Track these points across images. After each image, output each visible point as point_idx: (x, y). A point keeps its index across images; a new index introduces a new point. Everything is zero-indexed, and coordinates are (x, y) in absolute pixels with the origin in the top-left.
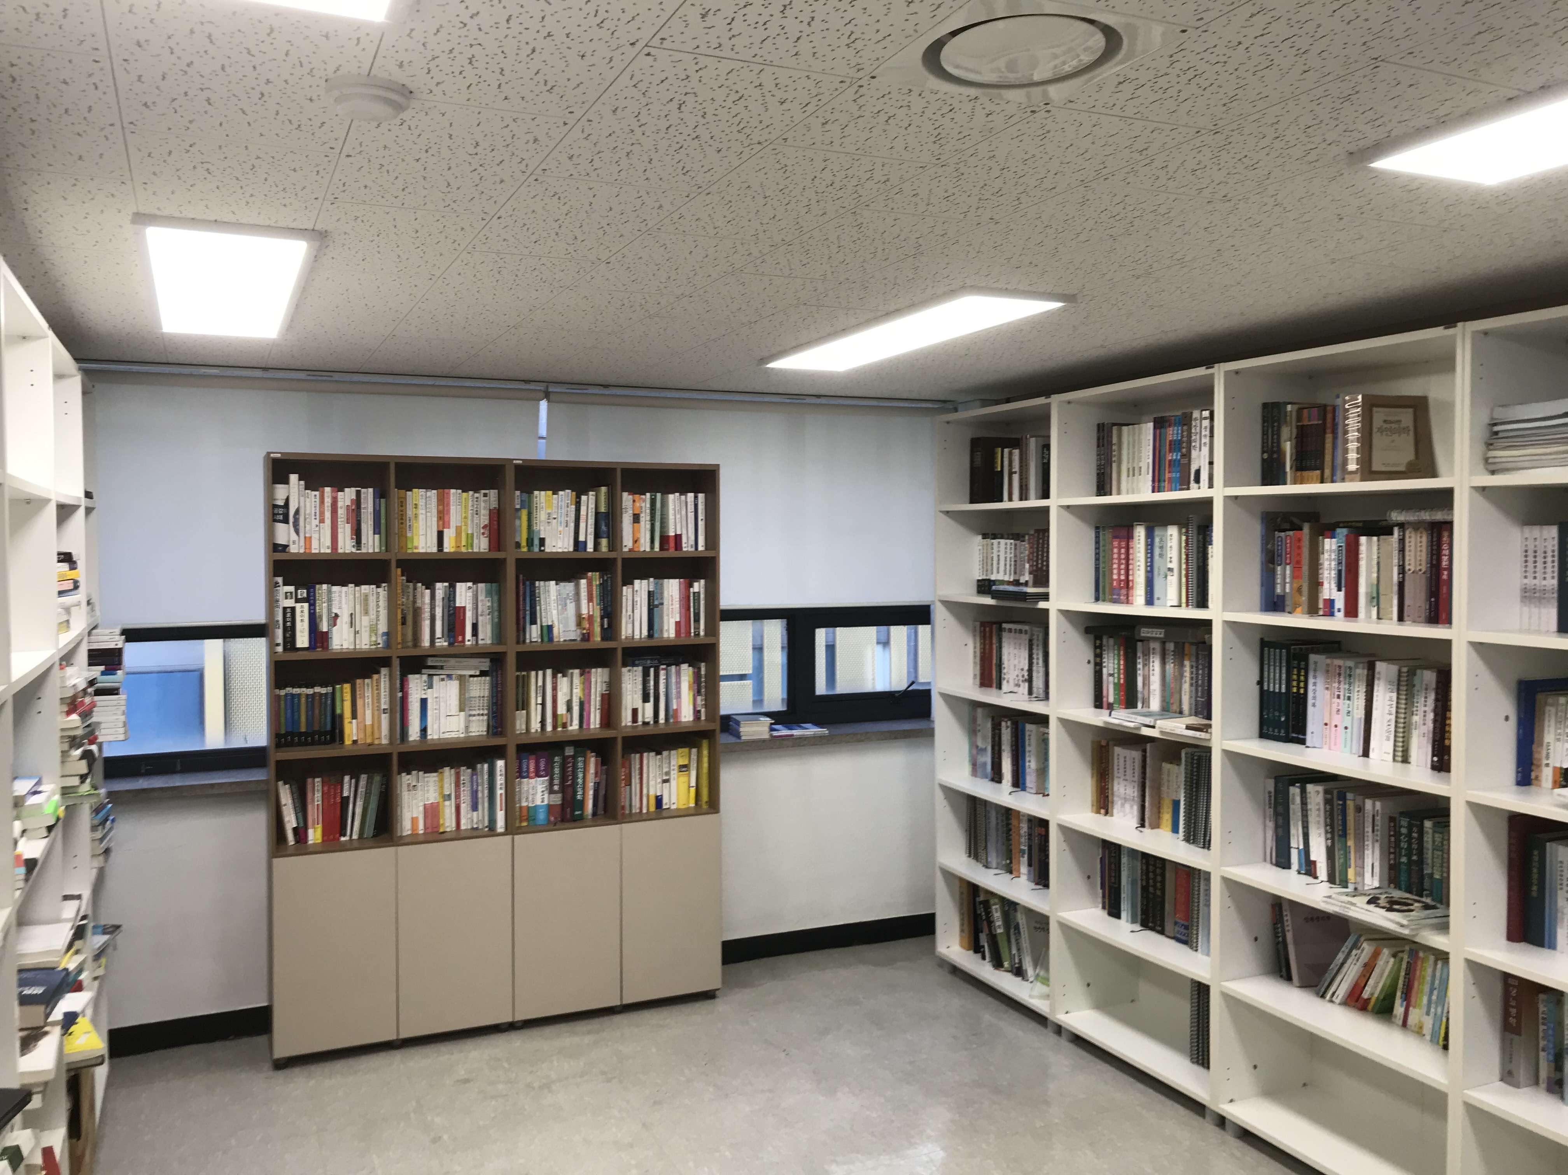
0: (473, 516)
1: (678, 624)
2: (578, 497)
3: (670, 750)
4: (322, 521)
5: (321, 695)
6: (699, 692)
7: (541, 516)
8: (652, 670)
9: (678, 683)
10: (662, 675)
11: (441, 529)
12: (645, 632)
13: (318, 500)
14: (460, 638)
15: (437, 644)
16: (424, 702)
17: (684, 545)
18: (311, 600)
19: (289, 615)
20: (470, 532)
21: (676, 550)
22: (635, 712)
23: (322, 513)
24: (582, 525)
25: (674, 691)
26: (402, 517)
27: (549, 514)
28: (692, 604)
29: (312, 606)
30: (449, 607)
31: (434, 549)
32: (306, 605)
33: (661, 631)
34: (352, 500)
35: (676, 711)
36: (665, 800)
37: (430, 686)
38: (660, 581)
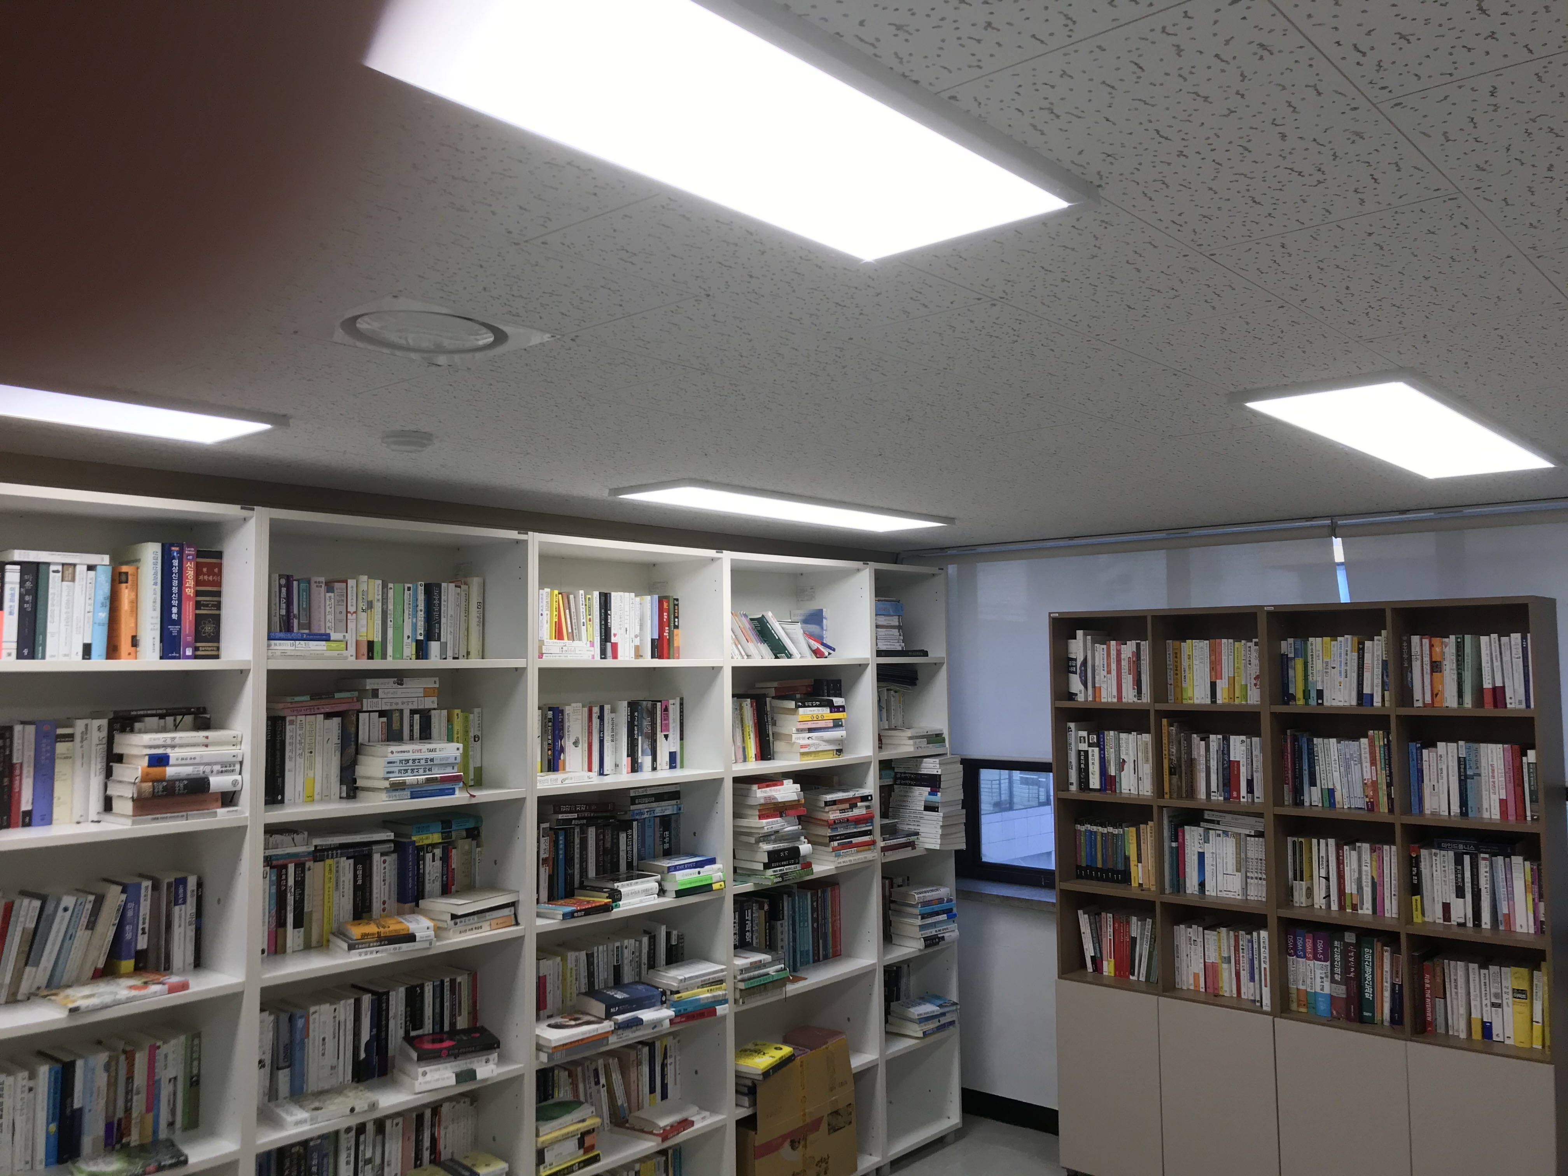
0: (1245, 666)
1: (1503, 803)
2: (1361, 644)
3: (1501, 965)
4: (1109, 672)
5: (1113, 835)
6: (1541, 896)
7: (1317, 665)
8: (1467, 859)
9: (1509, 882)
10: (1484, 867)
11: (1213, 680)
12: (1456, 809)
13: (1105, 653)
14: (1235, 794)
15: (1212, 798)
16: (1201, 856)
17: (1508, 701)
18: (1100, 745)
19: (1082, 758)
20: (1243, 683)
21: (1495, 706)
22: (1446, 907)
23: (1109, 665)
24: (1367, 675)
25: (1502, 892)
26: (1177, 668)
27: (1327, 663)
28: (1526, 778)
29: (1102, 750)
30: (1224, 760)
31: (1208, 701)
32: (1096, 750)
33: (1480, 810)
34: (1133, 652)
35: (1508, 918)
36: (1496, 1030)
37: (1207, 841)
38: (1475, 745)
